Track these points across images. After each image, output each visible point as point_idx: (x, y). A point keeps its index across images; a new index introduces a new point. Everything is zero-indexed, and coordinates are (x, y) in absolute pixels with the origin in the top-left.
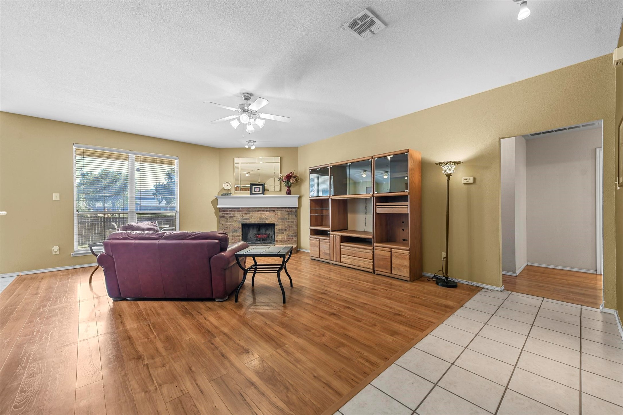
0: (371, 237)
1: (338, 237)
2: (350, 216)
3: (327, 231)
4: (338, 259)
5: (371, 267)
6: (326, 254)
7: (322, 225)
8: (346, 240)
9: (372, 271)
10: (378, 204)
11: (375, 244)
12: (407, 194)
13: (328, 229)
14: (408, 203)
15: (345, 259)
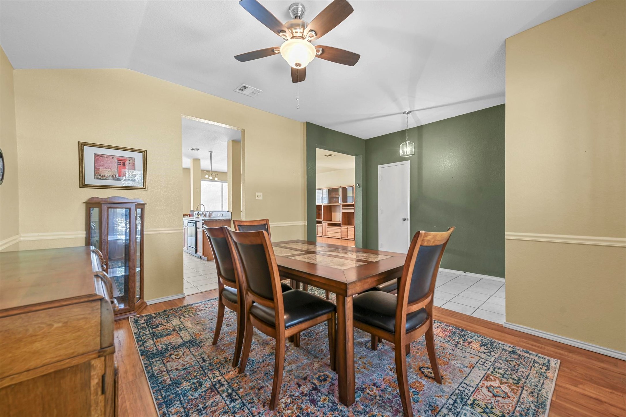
0: (340, 223)
1: (326, 224)
2: (333, 214)
3: (322, 221)
4: (326, 235)
5: (340, 236)
6: (321, 232)
7: (319, 219)
8: (329, 225)
9: (340, 238)
10: (343, 208)
11: (342, 226)
12: (353, 204)
13: (321, 220)
14: (354, 208)
15: (329, 234)
